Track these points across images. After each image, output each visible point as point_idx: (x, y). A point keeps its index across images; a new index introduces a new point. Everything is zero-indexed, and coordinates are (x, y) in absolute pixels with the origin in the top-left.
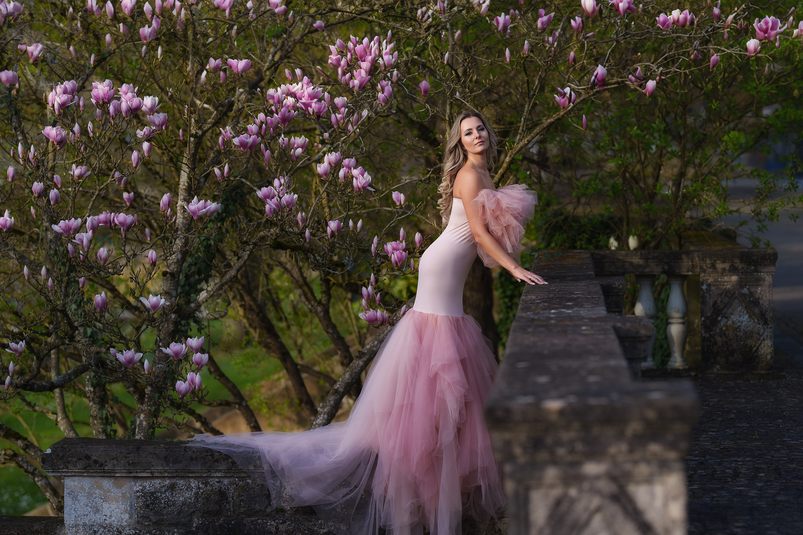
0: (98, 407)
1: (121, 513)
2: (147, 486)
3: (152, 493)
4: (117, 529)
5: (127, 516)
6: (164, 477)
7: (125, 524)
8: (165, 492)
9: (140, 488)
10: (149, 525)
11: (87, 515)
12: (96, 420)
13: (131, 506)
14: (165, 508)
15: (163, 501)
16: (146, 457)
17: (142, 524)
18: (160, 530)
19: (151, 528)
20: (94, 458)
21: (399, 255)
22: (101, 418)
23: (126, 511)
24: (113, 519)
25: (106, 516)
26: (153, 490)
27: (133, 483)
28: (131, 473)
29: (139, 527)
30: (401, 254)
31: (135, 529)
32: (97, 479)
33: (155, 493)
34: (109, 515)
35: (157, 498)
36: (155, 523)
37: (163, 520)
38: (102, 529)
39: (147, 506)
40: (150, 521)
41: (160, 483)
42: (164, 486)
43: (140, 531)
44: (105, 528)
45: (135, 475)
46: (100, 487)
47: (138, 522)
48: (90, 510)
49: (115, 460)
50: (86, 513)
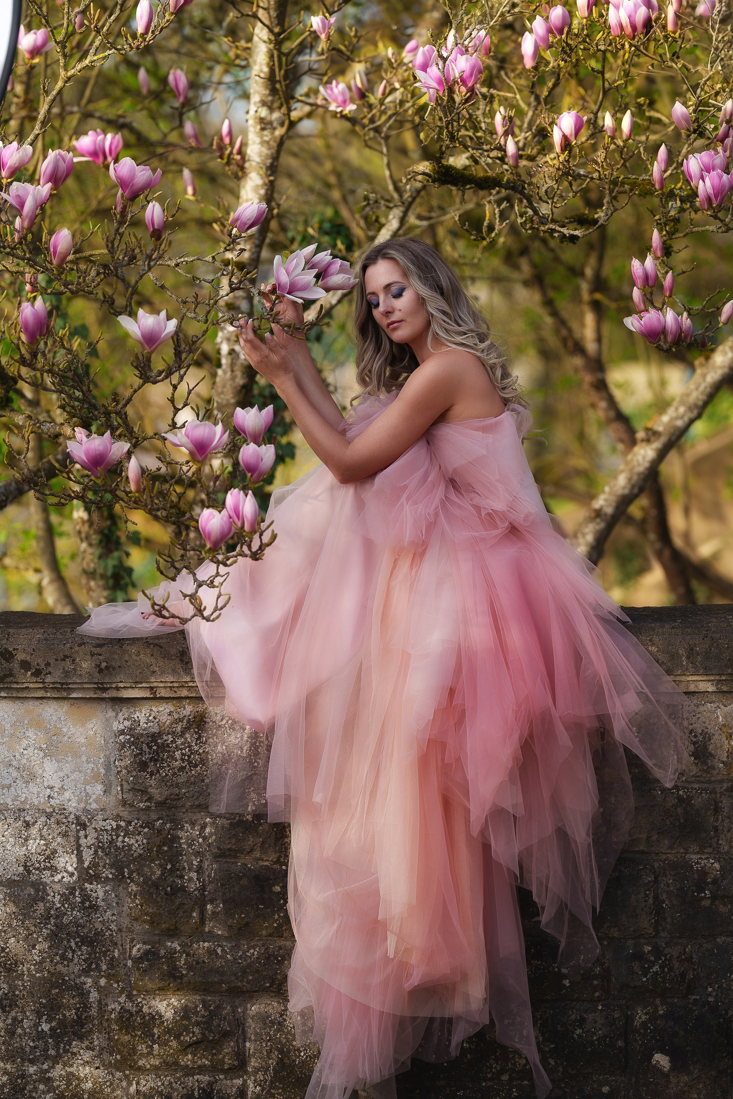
0: (98, 552)
1: (86, 783)
2: (143, 720)
3: (154, 737)
4: (77, 818)
5: (99, 788)
6: (180, 699)
7: (94, 806)
8: (183, 733)
9: (127, 723)
10: (148, 808)
11: (9, 787)
12: (94, 579)
13: (108, 767)
14: (182, 769)
15: (178, 754)
16: (138, 654)
17: (131, 805)
18: (172, 821)
19: (154, 816)
20: (21, 656)
21: (716, 181)
22: (103, 576)
23: (96, 778)
24: (67, 795)
25: (51, 788)
26: (156, 730)
27: (111, 714)
28: (105, 690)
29: (125, 814)
30: (720, 177)
31: (118, 817)
32: (31, 705)
33: (160, 734)
34: (58, 785)
35: (164, 747)
36: (160, 804)
37: (178, 797)
38: (43, 819)
39: (143, 766)
40: (149, 800)
41: (170, 714)
42: (181, 720)
43: (129, 823)
44: (49, 816)
45: (114, 694)
46: (38, 724)
47: (124, 803)
48: (15, 774)
49: (68, 661)
50: (7, 782)
